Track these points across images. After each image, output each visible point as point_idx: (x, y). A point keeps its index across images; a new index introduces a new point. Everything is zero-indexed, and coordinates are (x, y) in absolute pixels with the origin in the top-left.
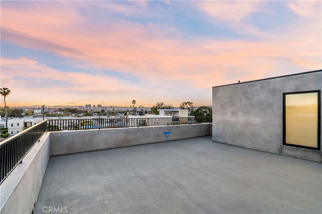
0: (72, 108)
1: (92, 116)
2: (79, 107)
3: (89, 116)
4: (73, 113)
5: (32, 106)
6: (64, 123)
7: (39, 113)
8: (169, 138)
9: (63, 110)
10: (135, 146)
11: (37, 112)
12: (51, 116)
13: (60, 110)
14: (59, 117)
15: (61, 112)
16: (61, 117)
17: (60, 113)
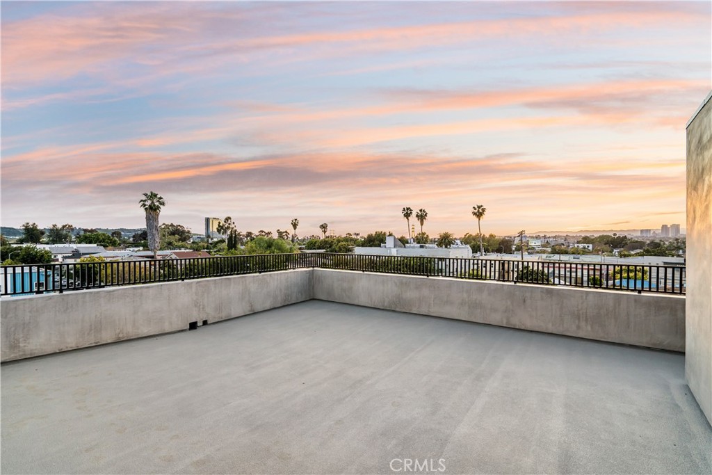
0: (615, 234)
1: (663, 256)
2: (642, 231)
3: (655, 255)
4: (615, 247)
5: (539, 232)
6: (578, 270)
7: (538, 246)
8: (515, 322)
9: (593, 240)
10: (418, 317)
11: (533, 244)
12: (558, 253)
13: (586, 240)
14: (575, 256)
15: (586, 245)
16: (579, 256)
17: (584, 248)
